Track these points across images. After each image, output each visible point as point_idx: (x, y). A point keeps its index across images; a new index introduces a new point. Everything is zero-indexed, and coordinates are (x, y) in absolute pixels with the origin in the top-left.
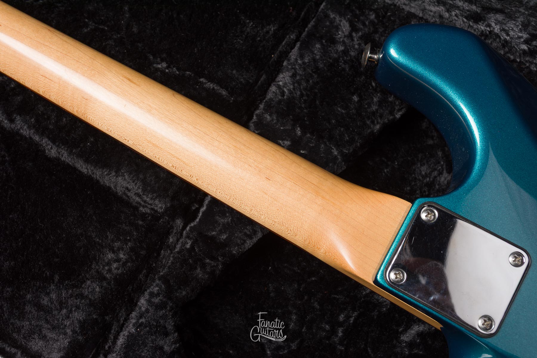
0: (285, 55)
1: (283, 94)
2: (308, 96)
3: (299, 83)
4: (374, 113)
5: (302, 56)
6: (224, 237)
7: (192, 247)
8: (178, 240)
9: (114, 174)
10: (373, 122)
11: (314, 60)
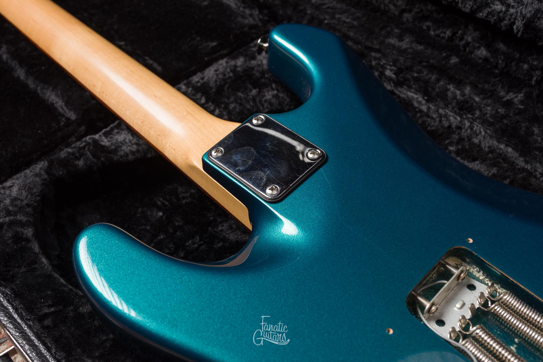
0: (216, 60)
1: (203, 79)
2: (220, 82)
3: (217, 75)
4: (266, 101)
5: (227, 62)
6: (113, 147)
7: (84, 147)
8: (77, 141)
9: (51, 88)
10: (263, 106)
11: (236, 66)
